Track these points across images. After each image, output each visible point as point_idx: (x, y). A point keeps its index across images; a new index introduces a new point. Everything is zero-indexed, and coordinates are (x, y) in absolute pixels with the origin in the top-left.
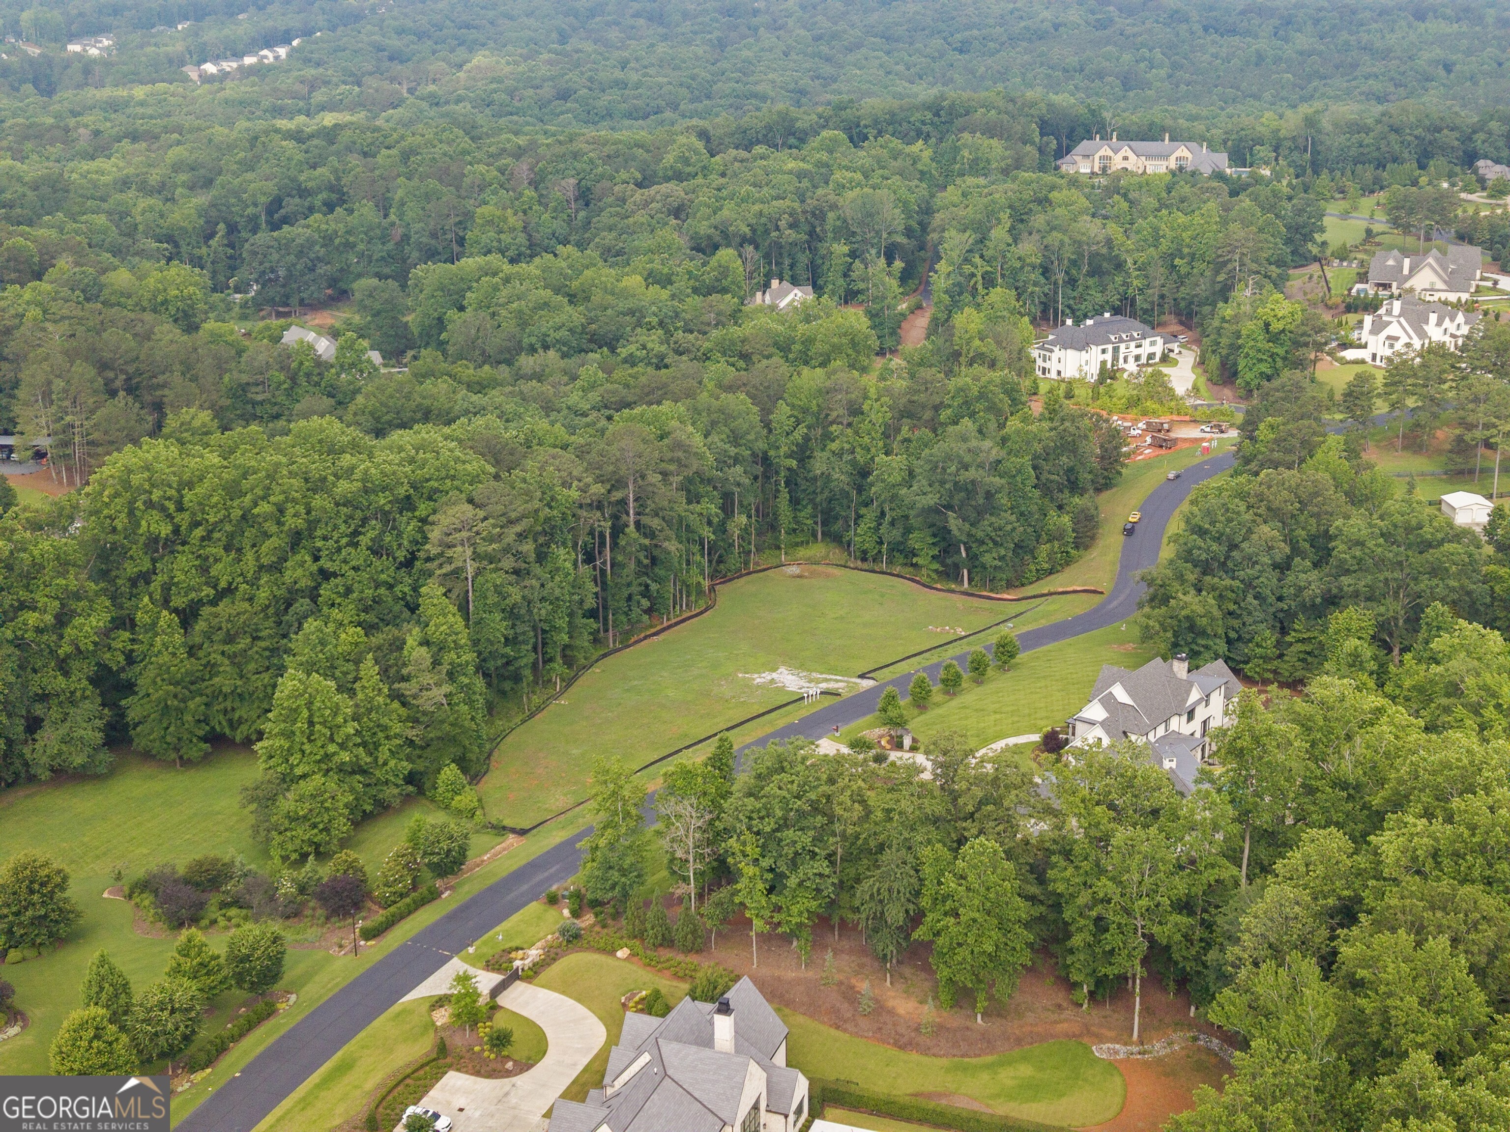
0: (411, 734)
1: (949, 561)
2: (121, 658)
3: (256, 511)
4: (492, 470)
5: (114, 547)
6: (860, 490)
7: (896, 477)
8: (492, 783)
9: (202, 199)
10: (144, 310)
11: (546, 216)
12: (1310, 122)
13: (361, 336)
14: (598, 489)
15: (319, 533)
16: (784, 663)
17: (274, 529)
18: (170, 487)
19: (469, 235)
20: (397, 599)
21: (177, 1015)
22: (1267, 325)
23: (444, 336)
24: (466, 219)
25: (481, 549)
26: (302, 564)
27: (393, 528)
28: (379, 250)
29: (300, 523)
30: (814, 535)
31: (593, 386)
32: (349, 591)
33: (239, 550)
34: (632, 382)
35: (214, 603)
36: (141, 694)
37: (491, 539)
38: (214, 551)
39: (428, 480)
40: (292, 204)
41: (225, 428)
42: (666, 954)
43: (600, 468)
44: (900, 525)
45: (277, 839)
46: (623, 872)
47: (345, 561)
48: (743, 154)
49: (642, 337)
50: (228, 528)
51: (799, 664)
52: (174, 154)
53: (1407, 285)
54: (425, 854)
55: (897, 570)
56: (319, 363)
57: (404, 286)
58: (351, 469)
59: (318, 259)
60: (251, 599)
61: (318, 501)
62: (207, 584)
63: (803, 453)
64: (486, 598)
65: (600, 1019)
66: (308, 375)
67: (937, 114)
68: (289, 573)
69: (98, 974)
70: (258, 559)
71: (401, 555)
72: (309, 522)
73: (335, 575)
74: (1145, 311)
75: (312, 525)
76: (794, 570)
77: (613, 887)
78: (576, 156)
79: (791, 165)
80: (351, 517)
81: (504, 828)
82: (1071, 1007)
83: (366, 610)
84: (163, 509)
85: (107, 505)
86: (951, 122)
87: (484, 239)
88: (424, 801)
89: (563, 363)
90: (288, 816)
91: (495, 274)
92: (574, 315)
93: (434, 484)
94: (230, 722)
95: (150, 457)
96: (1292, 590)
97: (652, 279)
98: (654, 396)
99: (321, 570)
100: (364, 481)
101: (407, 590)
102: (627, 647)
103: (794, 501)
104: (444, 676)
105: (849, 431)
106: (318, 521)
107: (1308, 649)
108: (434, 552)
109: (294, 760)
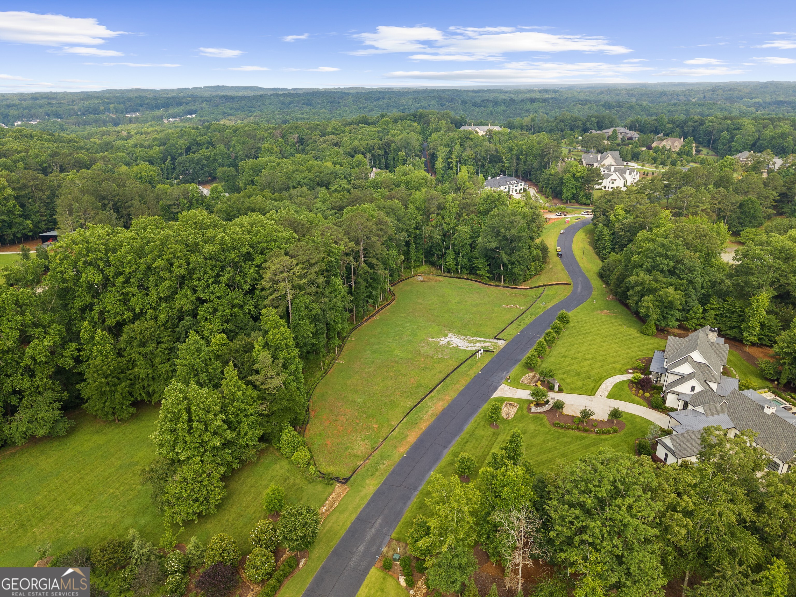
0: (261, 409)
1: (494, 272)
2: (72, 362)
3: (154, 265)
4: (296, 236)
5: (67, 290)
6: (445, 241)
7: (466, 236)
8: (314, 429)
9: (162, 149)
11: (288, 147)
12: (533, 120)
15: (194, 277)
16: (449, 331)
17: (167, 275)
18: (99, 251)
19: (260, 155)
20: (245, 314)
22: (574, 175)
24: (258, 150)
25: (295, 283)
26: (186, 296)
27: (241, 272)
28: (227, 162)
29: (183, 271)
30: (423, 262)
31: (325, 201)
32: (216, 310)
33: (147, 289)
34: (342, 198)
35: (133, 321)
36: (87, 381)
37: (301, 277)
38: (131, 290)
39: (260, 243)
40: (194, 148)
43: (350, 233)
44: (468, 257)
45: (169, 512)
46: (462, 569)
47: (212, 293)
49: (339, 182)
50: (139, 276)
51: (458, 332)
52: (154, 137)
53: (602, 164)
54: (285, 538)
55: (466, 276)
57: (237, 169)
58: (213, 238)
59: (205, 166)
60: (155, 319)
61: (193, 258)
62: (128, 310)
63: (419, 227)
64: (300, 311)
68: (178, 301)
70: (158, 294)
71: (246, 287)
72: (188, 270)
73: (206, 301)
75: (191, 272)
76: (420, 278)
78: (297, 127)
79: (374, 129)
80: (215, 266)
81: (331, 478)
83: (227, 322)
84: (97, 266)
87: (266, 156)
88: (272, 452)
89: (309, 191)
90: (175, 495)
91: (273, 163)
92: (309, 174)
93: (263, 244)
94: (147, 393)
97: (334, 163)
98: (359, 201)
99: (198, 299)
100: (221, 244)
101: (251, 308)
102: (362, 323)
103: (416, 248)
104: (280, 368)
105: (439, 216)
106: (194, 269)
107: (718, 313)
108: (267, 285)
109: (179, 449)
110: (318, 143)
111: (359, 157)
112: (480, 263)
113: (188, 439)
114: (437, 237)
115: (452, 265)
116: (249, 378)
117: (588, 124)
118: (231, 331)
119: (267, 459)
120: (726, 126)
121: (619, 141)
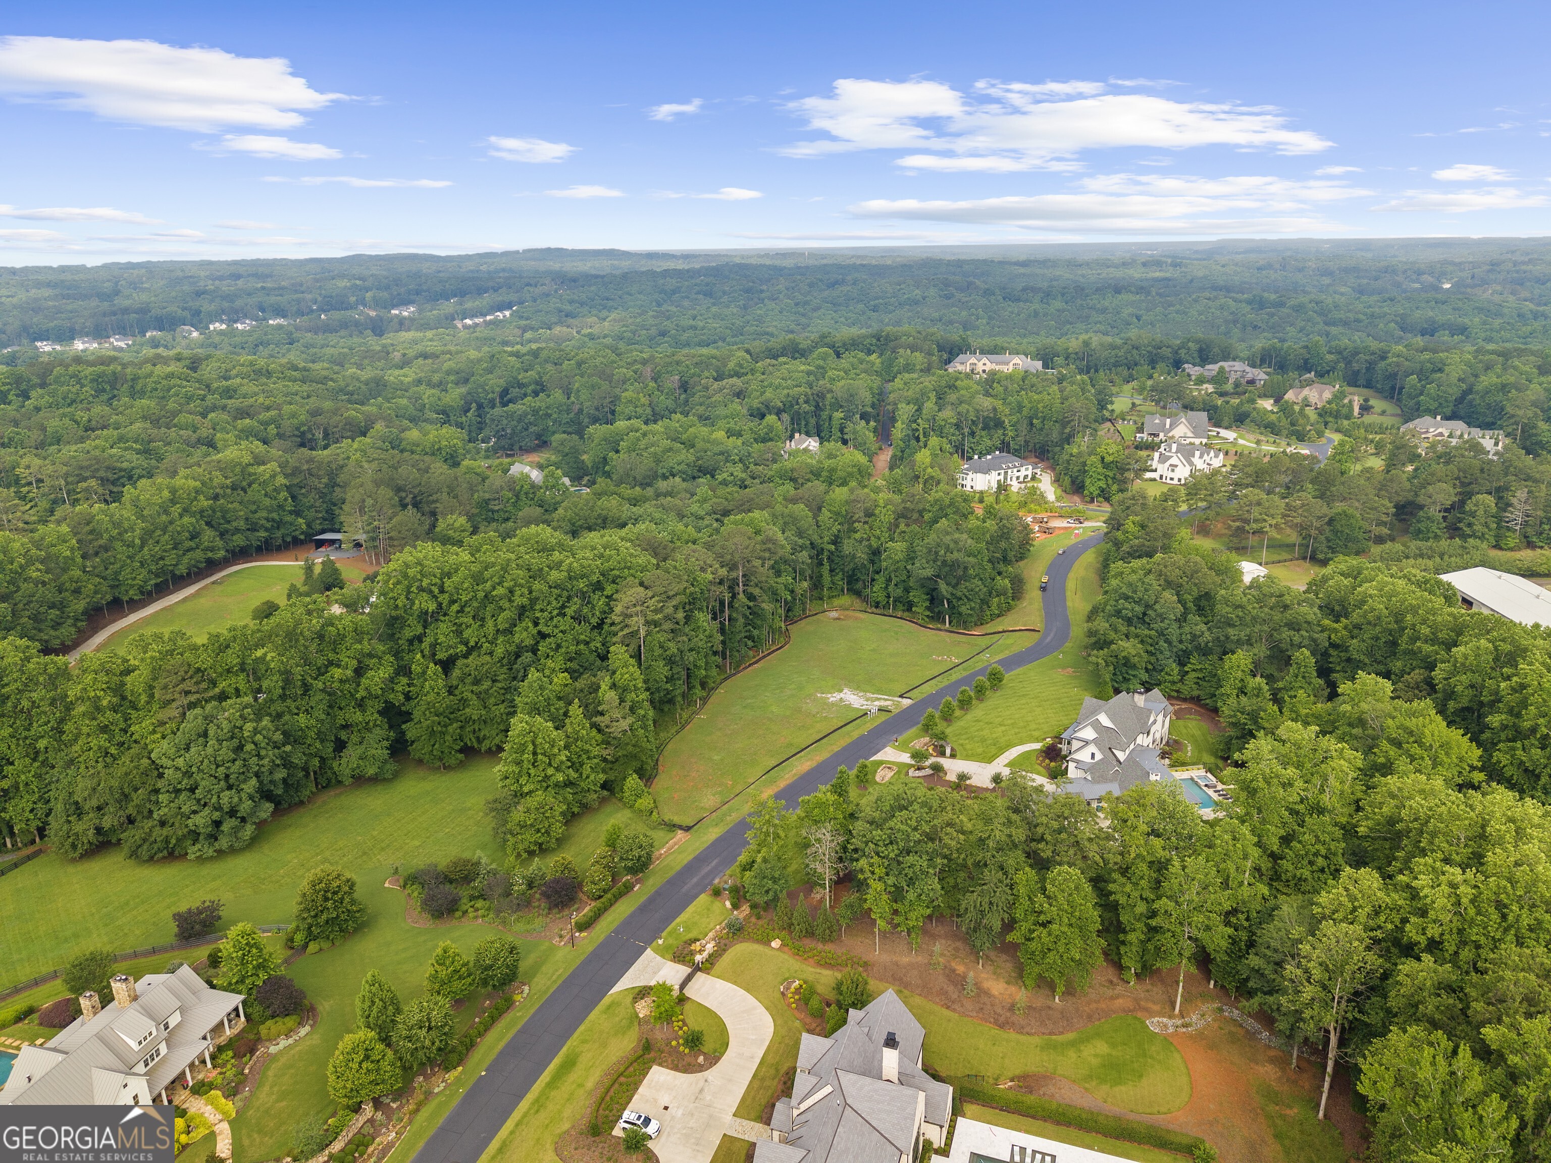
0: (605, 753)
1: (936, 610)
2: (401, 697)
3: (494, 593)
4: (655, 562)
5: (396, 618)
6: (872, 562)
7: (900, 556)
8: (661, 783)
9: (463, 390)
10: (426, 454)
11: (662, 397)
12: (1086, 344)
13: (557, 468)
14: (723, 572)
15: (538, 607)
16: (846, 686)
17: (507, 605)
18: (435, 576)
19: (618, 409)
20: (591, 652)
21: (433, 1033)
22: (1103, 458)
23: (607, 468)
24: (616, 400)
25: (649, 618)
26: (526, 629)
27: (588, 603)
28: (565, 418)
29: (525, 601)
30: (843, 590)
31: (705, 500)
32: (559, 646)
33: (483, 619)
34: (729, 497)
35: (466, 656)
36: (416, 721)
37: (656, 611)
38: (466, 620)
39: (612, 570)
40: (514, 392)
41: (474, 532)
42: (809, 943)
43: (722, 557)
44: (901, 586)
45: (512, 840)
46: (775, 880)
47: (556, 626)
48: (774, 362)
49: (730, 467)
50: (475, 604)
51: (857, 687)
52: (446, 366)
53: (1170, 434)
54: (622, 858)
55: (899, 614)
56: (533, 486)
57: (582, 437)
58: (561, 563)
59: (531, 423)
60: (491, 654)
61: (537, 586)
62: (461, 642)
63: (836, 541)
64: (653, 651)
65: (767, 1009)
66: (526, 493)
67: (878, 340)
68: (517, 635)
69: (370, 992)
70: (496, 625)
71: (594, 621)
72: (530, 599)
73: (549, 636)
74: (1016, 450)
75: (533, 601)
76: (834, 614)
77: (767, 892)
78: (678, 363)
79: (803, 368)
80: (560, 596)
81: (674, 826)
82: (1121, 983)
83: (571, 660)
84: (431, 592)
85: (392, 590)
86: (886, 344)
87: (627, 411)
88: (614, 800)
89: (684, 485)
90: (519, 824)
91: (637, 431)
92: (687, 456)
93: (617, 572)
94: (478, 738)
95: (421, 555)
96: (1189, 636)
97: (730, 433)
98: (747, 507)
99: (539, 632)
100: (569, 571)
101: (598, 645)
102: (739, 672)
103: (831, 571)
104: (627, 711)
105: (866, 526)
106: (537, 599)
107: (1200, 676)
108: (617, 619)
109: (523, 781)
110: (711, 391)
111: (771, 419)
112: (918, 597)
113: (532, 771)
114: (862, 555)
115: (881, 597)
116: (594, 719)
117: (1183, 352)
118: (575, 671)
119: (608, 808)
120: (1418, 366)
121: (1229, 387)
